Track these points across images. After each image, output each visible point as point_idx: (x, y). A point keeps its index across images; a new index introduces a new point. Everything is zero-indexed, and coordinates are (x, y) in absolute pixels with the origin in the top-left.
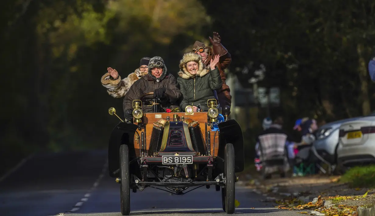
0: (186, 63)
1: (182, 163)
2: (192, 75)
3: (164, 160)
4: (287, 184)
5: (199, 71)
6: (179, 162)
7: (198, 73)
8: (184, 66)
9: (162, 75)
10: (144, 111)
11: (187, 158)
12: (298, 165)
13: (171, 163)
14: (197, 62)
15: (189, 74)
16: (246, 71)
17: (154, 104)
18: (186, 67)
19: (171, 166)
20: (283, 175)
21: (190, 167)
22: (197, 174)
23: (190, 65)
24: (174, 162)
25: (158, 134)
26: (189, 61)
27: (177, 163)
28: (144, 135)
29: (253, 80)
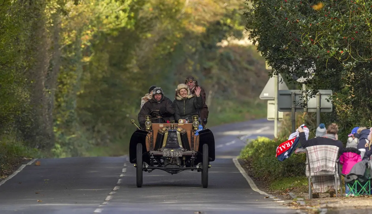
0: (179, 90)
1: (175, 155)
2: (183, 97)
3: (164, 154)
4: (337, 205)
5: (188, 95)
6: (174, 155)
7: (187, 96)
8: (178, 92)
9: (161, 99)
10: (152, 122)
11: (178, 153)
12: (351, 184)
13: (168, 155)
14: (186, 89)
15: (181, 97)
16: (293, 68)
17: (159, 117)
18: (179, 93)
19: (169, 157)
20: (332, 194)
21: (181, 158)
22: (185, 162)
23: (182, 91)
24: (170, 155)
25: (160, 137)
26: (181, 89)
27: (172, 156)
28: (152, 138)
29: (301, 80)
